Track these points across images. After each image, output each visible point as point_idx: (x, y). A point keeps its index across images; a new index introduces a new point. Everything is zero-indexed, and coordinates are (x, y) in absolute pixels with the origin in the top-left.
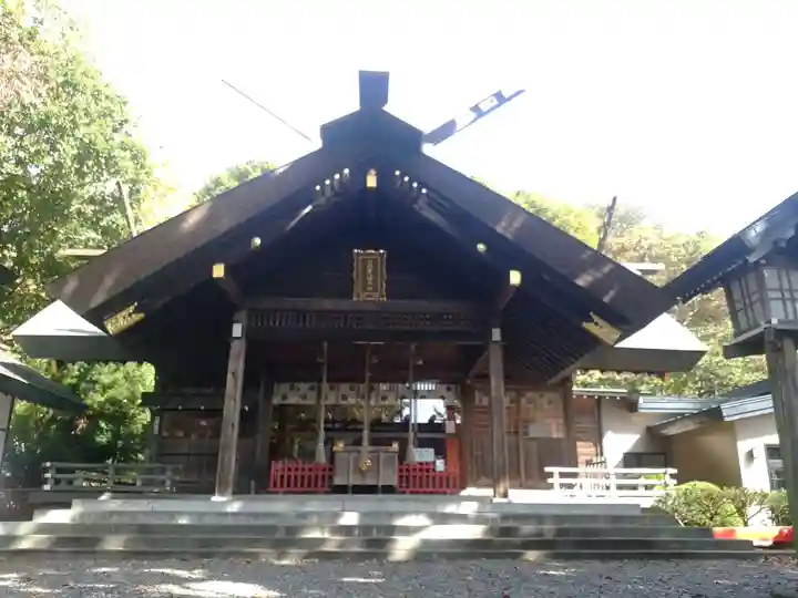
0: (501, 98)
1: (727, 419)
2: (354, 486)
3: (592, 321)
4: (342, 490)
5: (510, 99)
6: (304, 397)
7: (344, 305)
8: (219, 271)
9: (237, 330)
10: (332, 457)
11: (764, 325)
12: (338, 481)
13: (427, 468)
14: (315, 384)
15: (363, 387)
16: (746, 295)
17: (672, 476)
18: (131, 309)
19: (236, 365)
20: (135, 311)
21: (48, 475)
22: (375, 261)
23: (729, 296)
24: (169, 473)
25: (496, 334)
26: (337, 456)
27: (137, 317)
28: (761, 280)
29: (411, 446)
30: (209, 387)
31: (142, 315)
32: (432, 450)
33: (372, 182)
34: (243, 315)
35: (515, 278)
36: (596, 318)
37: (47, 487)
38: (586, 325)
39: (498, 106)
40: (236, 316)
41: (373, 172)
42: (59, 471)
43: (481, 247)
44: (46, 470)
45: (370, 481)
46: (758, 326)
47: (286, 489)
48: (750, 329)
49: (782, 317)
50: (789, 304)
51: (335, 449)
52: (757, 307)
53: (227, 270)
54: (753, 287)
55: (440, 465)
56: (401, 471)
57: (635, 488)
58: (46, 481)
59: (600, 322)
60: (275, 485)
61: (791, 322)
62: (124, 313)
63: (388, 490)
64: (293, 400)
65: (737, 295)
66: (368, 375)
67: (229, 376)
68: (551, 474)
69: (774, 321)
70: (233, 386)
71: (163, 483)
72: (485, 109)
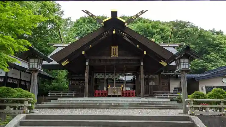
0: (142, 12)
2: (112, 95)
3: (161, 61)
4: (110, 96)
5: (144, 12)
6: (101, 76)
7: (109, 58)
8: (83, 53)
9: (87, 64)
10: (107, 89)
11: (179, 69)
12: (109, 94)
13: (128, 92)
14: (103, 74)
15: (114, 74)
16: (178, 63)
17: (181, 93)
19: (87, 71)
20: (67, 61)
21: (49, 93)
22: (115, 48)
23: (176, 62)
24: (74, 93)
25: (142, 64)
26: (109, 89)
27: (68, 62)
28: (180, 61)
32: (129, 88)
33: (114, 32)
34: (88, 60)
35: (145, 53)
36: (162, 61)
37: (49, 96)
38: (160, 62)
39: (142, 14)
41: (115, 30)
42: (51, 92)
43: (138, 46)
44: (49, 92)
45: (116, 94)
47: (98, 96)
49: (183, 67)
50: (184, 65)
51: (108, 87)
52: (179, 65)
53: (85, 52)
56: (122, 92)
58: (49, 94)
60: (96, 95)
61: (185, 68)
62: (65, 61)
63: (119, 96)
64: (99, 77)
66: (115, 71)
67: (86, 73)
68: (155, 93)
69: (181, 68)
70: (87, 75)
71: (73, 95)
72: (139, 15)
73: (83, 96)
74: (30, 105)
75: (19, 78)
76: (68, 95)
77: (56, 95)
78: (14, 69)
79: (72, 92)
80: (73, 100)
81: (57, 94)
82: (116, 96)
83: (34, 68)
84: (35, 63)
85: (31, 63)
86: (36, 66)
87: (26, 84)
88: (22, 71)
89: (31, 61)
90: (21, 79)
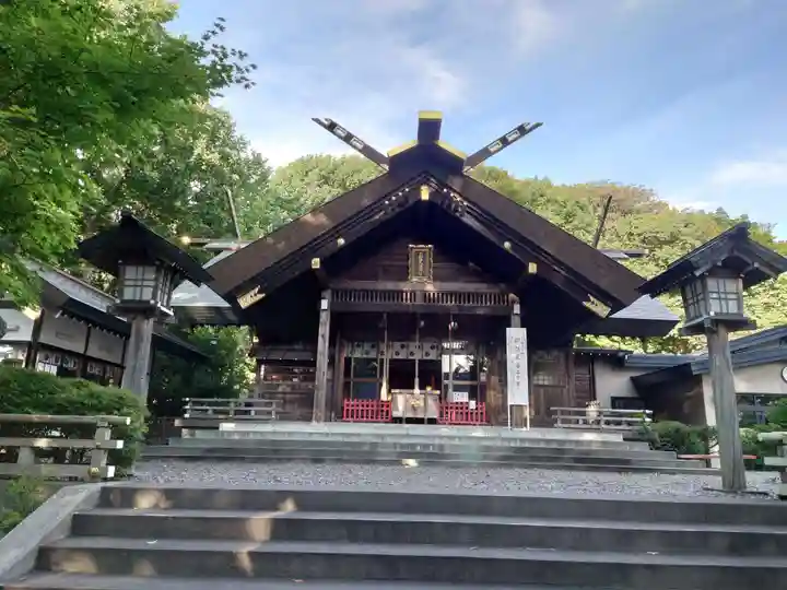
0: (522, 130)
1: (694, 373)
2: (407, 419)
3: (589, 300)
4: (398, 420)
5: (531, 130)
6: (367, 353)
7: (401, 285)
8: (316, 263)
9: (324, 304)
11: (705, 316)
12: (396, 414)
13: (462, 406)
14: (376, 343)
15: (411, 346)
16: (695, 294)
17: (648, 416)
18: (257, 290)
19: (324, 330)
20: (259, 292)
21: (187, 407)
22: (424, 253)
24: (274, 406)
25: (517, 309)
28: (704, 286)
29: (450, 390)
30: (298, 344)
31: (264, 295)
32: (466, 394)
33: (425, 195)
34: (327, 294)
35: (532, 268)
37: (187, 416)
39: (520, 137)
40: (324, 294)
41: (426, 188)
42: (195, 403)
43: (507, 245)
44: (186, 403)
45: (420, 416)
46: (701, 316)
47: (355, 419)
48: (697, 317)
49: (718, 310)
50: (723, 302)
52: (702, 303)
53: (321, 262)
54: (699, 290)
55: (473, 404)
56: (441, 408)
57: (619, 423)
58: (185, 411)
59: (596, 301)
60: (348, 417)
61: (727, 314)
62: (252, 293)
63: (432, 421)
64: (358, 354)
65: (689, 295)
67: (320, 338)
68: (555, 412)
69: (712, 314)
70: (323, 345)
71: (269, 413)
72: (510, 139)
73: (308, 419)
74: (120, 444)
75: (82, 352)
76: (253, 413)
77: (210, 412)
78: (62, 314)
79: (267, 404)
80: (274, 433)
81: (215, 412)
82: (420, 421)
83: (140, 301)
84: (145, 283)
85: (127, 283)
86: (147, 295)
87: (104, 373)
88: (95, 325)
89: (131, 273)
90: (89, 353)
